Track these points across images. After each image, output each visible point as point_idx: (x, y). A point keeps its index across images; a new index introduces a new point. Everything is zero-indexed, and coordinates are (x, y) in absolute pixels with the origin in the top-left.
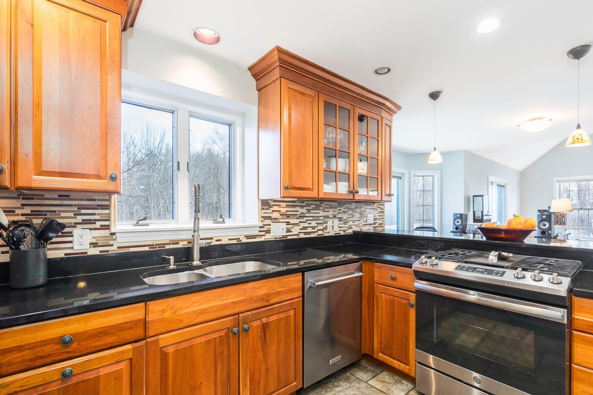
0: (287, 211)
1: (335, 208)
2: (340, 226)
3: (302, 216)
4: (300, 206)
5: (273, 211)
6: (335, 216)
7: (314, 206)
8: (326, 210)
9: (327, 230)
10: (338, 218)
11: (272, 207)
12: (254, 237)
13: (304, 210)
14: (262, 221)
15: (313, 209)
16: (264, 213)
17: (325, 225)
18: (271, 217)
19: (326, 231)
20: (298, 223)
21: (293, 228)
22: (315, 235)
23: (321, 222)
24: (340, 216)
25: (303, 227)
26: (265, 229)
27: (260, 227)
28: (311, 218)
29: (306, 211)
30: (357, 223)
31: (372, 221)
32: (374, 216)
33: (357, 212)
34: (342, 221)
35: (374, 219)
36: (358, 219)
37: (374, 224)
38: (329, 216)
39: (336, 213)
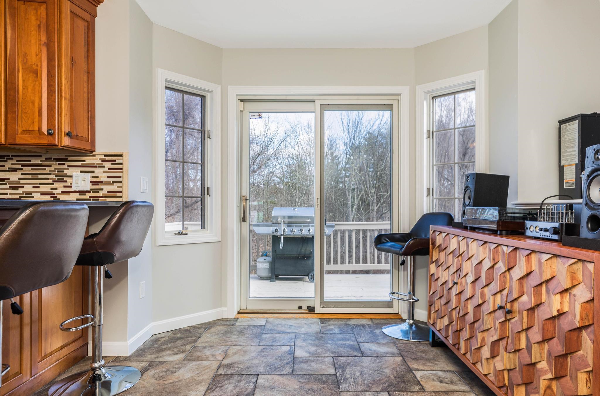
30: (47, 188)
31: (88, 186)
32: (93, 177)
33: (45, 169)
34: (6, 184)
35: (91, 182)
36: (51, 182)
37: (93, 192)
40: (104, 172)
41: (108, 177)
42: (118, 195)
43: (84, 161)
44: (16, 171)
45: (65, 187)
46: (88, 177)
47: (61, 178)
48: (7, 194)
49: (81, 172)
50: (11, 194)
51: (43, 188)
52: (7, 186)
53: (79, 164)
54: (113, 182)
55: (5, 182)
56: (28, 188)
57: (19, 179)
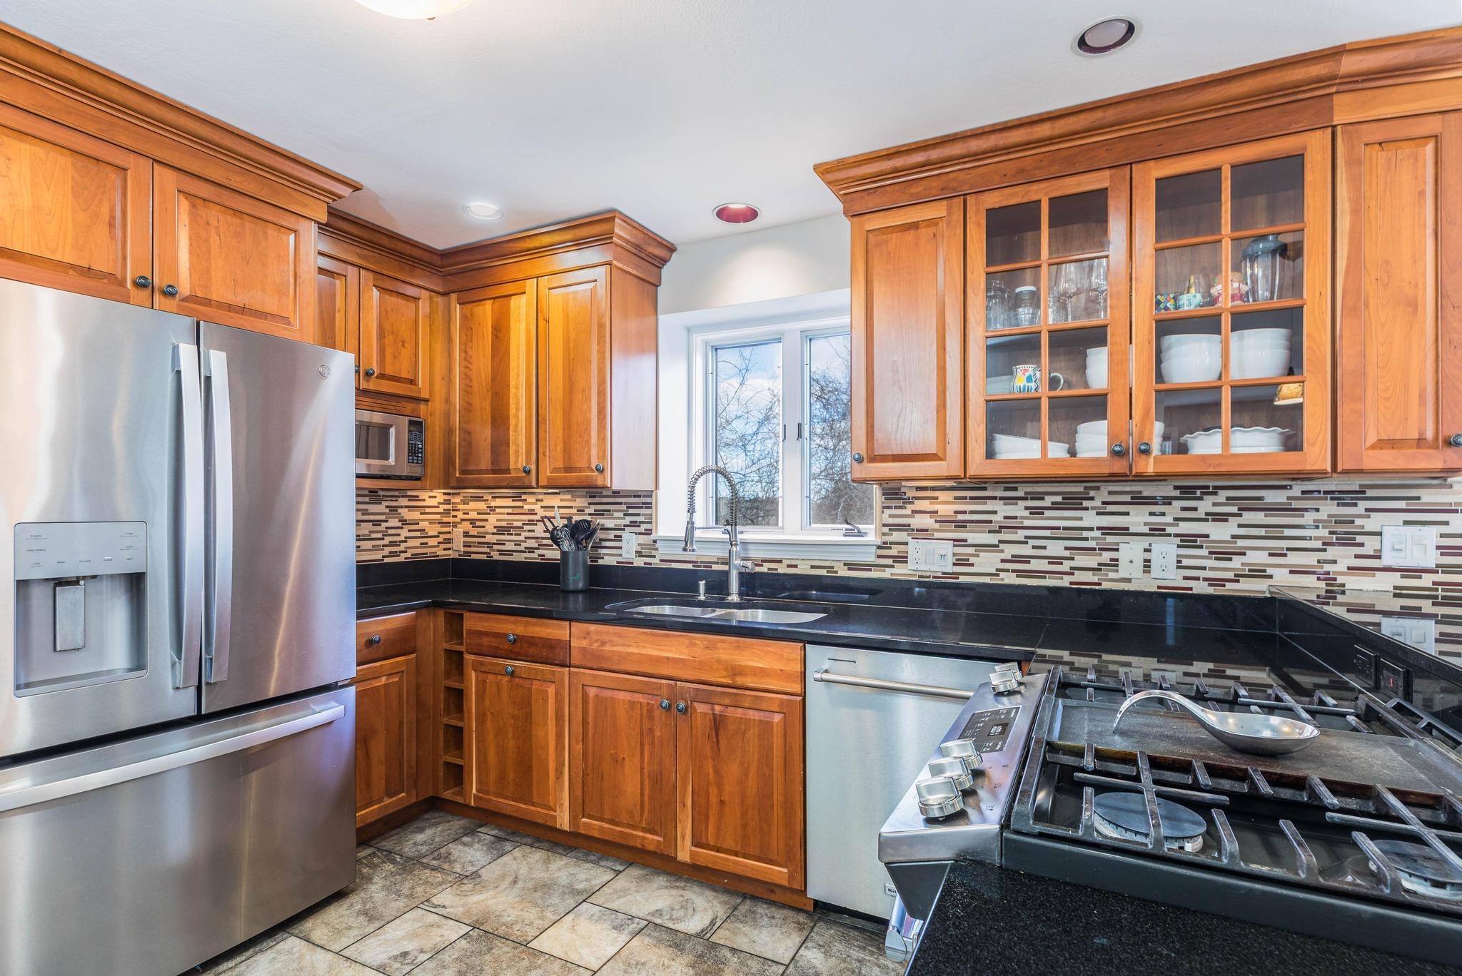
0: (956, 512)
2: (1186, 562)
3: (1010, 525)
4: (1001, 498)
5: (914, 512)
6: (1158, 531)
8: (1110, 508)
9: (1117, 571)
10: (1176, 535)
11: (913, 503)
12: (868, 567)
13: (1019, 510)
14: (884, 534)
15: (1056, 507)
16: (890, 516)
17: (1106, 556)
18: (909, 525)
19: (1112, 575)
20: (997, 543)
21: (977, 556)
22: (1065, 582)
23: (1092, 544)
24: (1189, 529)
25: (1013, 556)
26: (894, 551)
27: (879, 547)
28: (1047, 533)
29: (1026, 513)
30: (1310, 560)
31: (1430, 558)
32: (1445, 535)
33: (1302, 516)
34: (1201, 547)
35: (1438, 548)
36: (1318, 544)
37: (1443, 572)
38: (1128, 529)
39: (1168, 519)
43: (1418, 498)
44: (1226, 520)
45: (1357, 556)
46: (1431, 535)
47: (1347, 540)
48: (1204, 568)
49: (1406, 523)
50: (1212, 569)
51: (1295, 559)
52: (1204, 552)
53: (1402, 504)
55: (1198, 544)
56: (1257, 558)
57: (1234, 537)
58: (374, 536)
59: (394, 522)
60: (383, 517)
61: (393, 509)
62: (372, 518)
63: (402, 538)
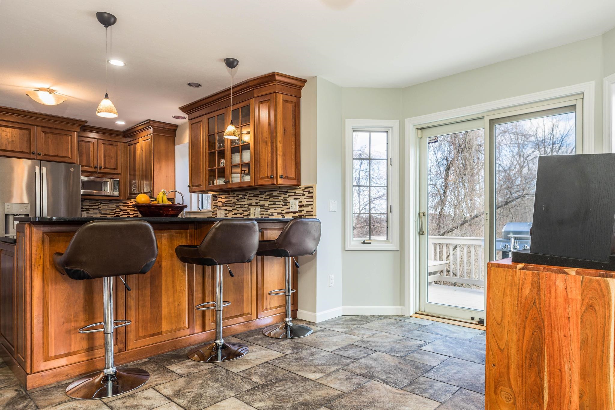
0: (225, 201)
1: (257, 196)
2: (262, 213)
3: (234, 205)
4: (233, 197)
5: (218, 201)
6: (257, 205)
7: (241, 196)
8: (249, 198)
9: (250, 216)
10: (260, 205)
11: (218, 199)
14: (214, 208)
15: (241, 198)
16: (215, 203)
17: (249, 212)
18: (217, 206)
20: (232, 210)
21: (228, 213)
23: (246, 209)
24: (262, 203)
25: (234, 213)
26: (215, 213)
27: (212, 212)
28: (239, 206)
29: (236, 201)
30: (279, 210)
31: (297, 208)
32: (300, 202)
33: (279, 198)
34: (263, 208)
35: (298, 205)
36: (281, 206)
37: (300, 212)
38: (252, 204)
39: (258, 201)
40: (305, 198)
41: (307, 202)
42: (311, 213)
43: (296, 192)
44: (267, 200)
45: (287, 209)
46: (297, 202)
47: (285, 204)
48: (264, 214)
49: (295, 199)
52: (264, 210)
53: (293, 194)
54: (309, 205)
56: (272, 210)
57: (269, 205)
58: (111, 213)
59: (118, 210)
60: (114, 208)
61: (118, 206)
62: (110, 208)
63: (121, 214)
